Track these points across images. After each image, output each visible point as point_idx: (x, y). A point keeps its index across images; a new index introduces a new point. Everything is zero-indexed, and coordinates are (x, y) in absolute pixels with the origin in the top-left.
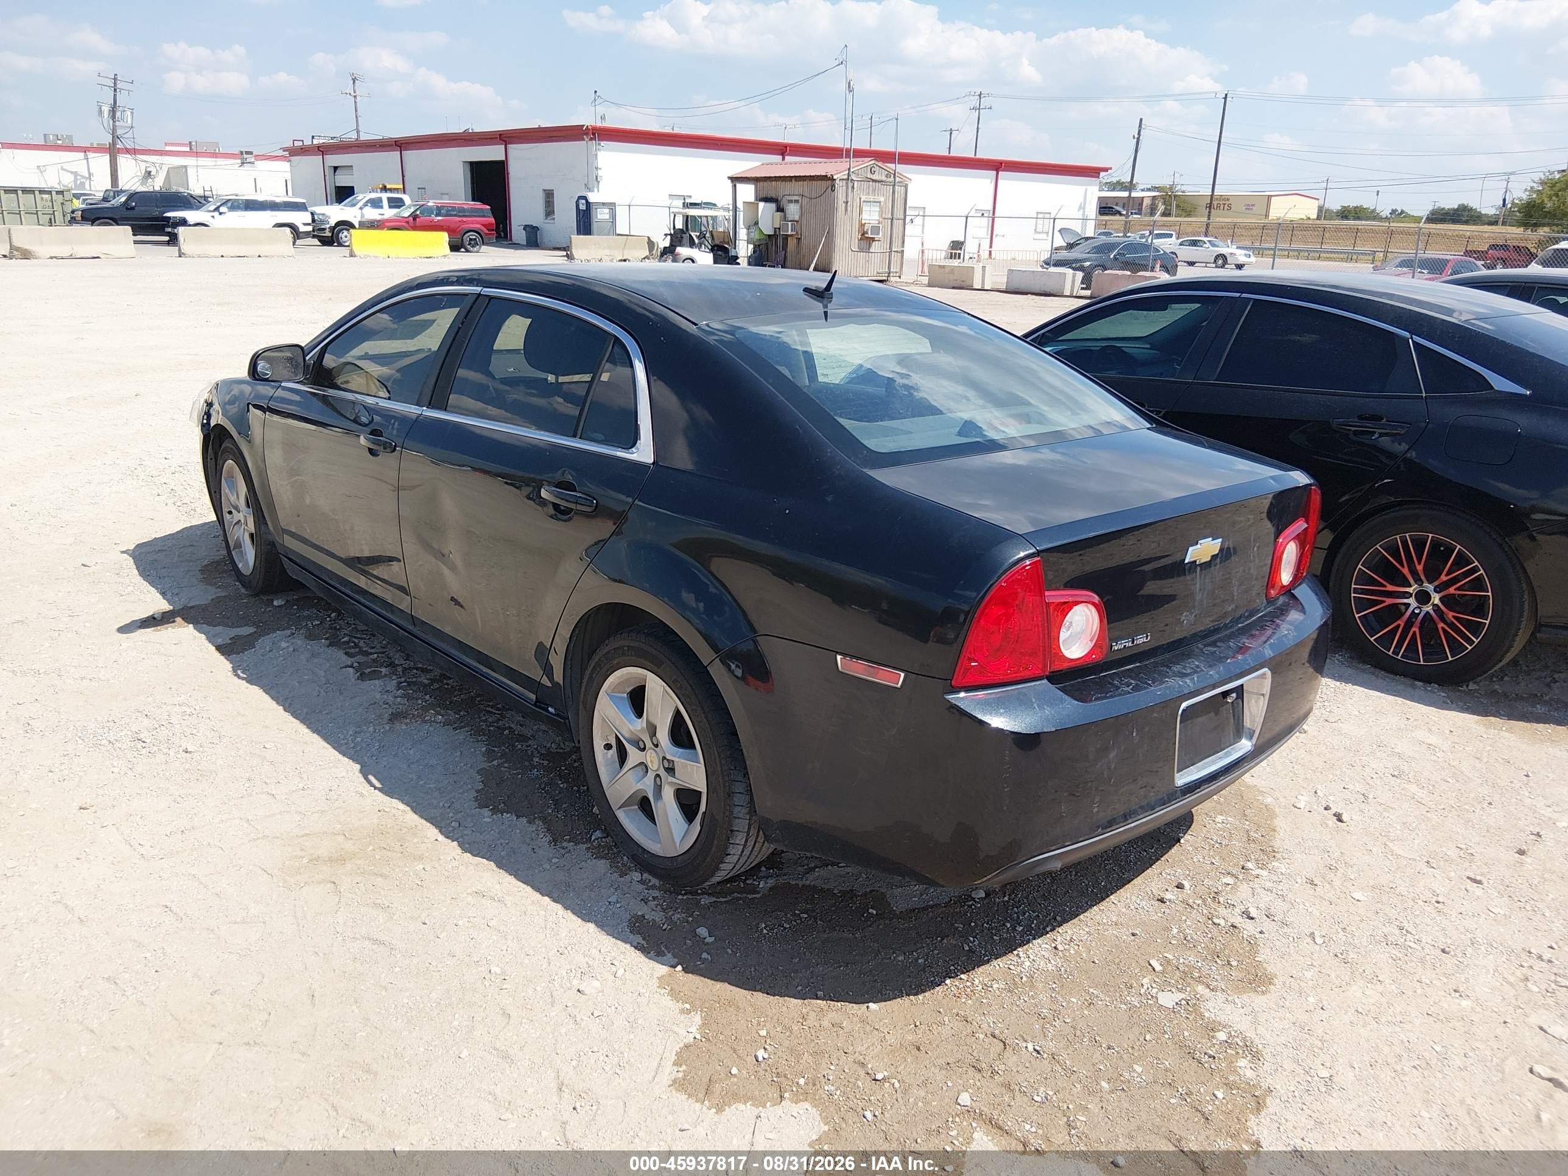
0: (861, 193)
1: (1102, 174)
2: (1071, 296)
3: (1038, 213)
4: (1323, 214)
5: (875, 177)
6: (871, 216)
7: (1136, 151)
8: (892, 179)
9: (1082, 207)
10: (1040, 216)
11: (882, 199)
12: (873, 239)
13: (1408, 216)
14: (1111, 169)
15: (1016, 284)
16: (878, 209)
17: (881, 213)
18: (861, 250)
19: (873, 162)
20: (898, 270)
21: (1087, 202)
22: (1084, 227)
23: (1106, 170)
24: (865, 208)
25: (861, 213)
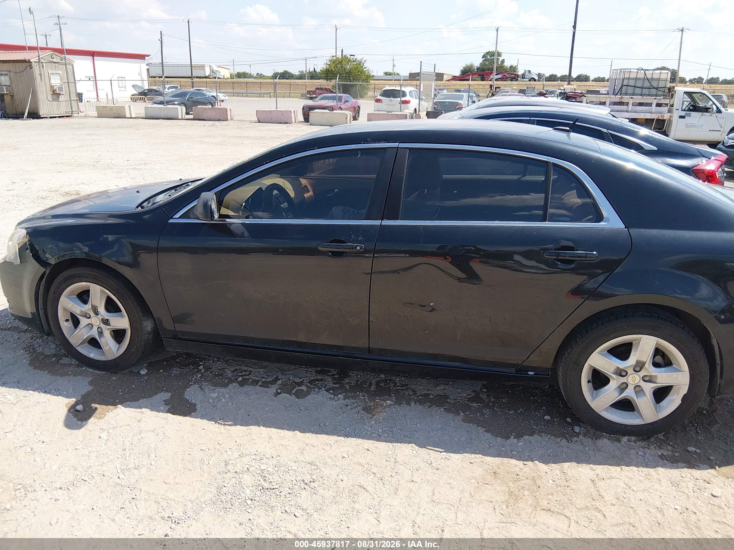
0: (48, 69)
1: (146, 58)
2: (182, 119)
3: (118, 77)
4: (232, 77)
5: (54, 60)
6: (56, 81)
7: (162, 47)
8: (64, 61)
9: (140, 74)
10: (120, 79)
11: (61, 72)
12: (60, 94)
13: (264, 76)
14: (150, 55)
15: (150, 114)
16: (59, 77)
17: (61, 79)
18: (54, 100)
19: (52, 52)
20: (77, 110)
21: (142, 72)
22: (143, 83)
23: (148, 56)
24: (52, 77)
25: (50, 80)
